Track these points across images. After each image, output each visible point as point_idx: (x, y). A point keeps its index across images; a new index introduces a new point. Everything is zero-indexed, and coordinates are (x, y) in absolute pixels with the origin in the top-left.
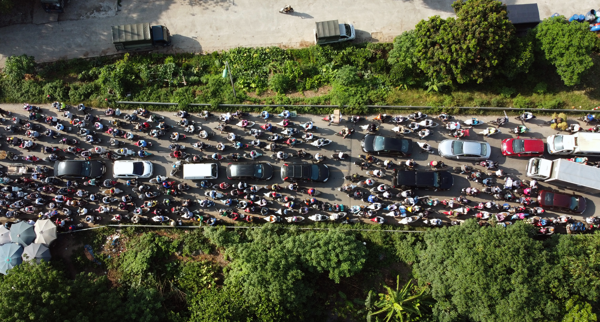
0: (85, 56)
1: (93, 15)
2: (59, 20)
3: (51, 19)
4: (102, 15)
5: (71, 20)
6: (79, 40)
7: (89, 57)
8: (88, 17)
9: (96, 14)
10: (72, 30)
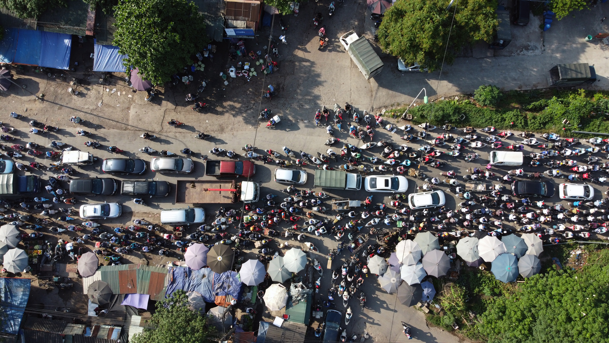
0: (519, 88)
1: (522, 53)
2: (494, 56)
3: (489, 54)
4: (530, 53)
5: (505, 56)
6: (513, 74)
7: (523, 89)
8: (518, 54)
9: (525, 52)
10: (506, 65)
